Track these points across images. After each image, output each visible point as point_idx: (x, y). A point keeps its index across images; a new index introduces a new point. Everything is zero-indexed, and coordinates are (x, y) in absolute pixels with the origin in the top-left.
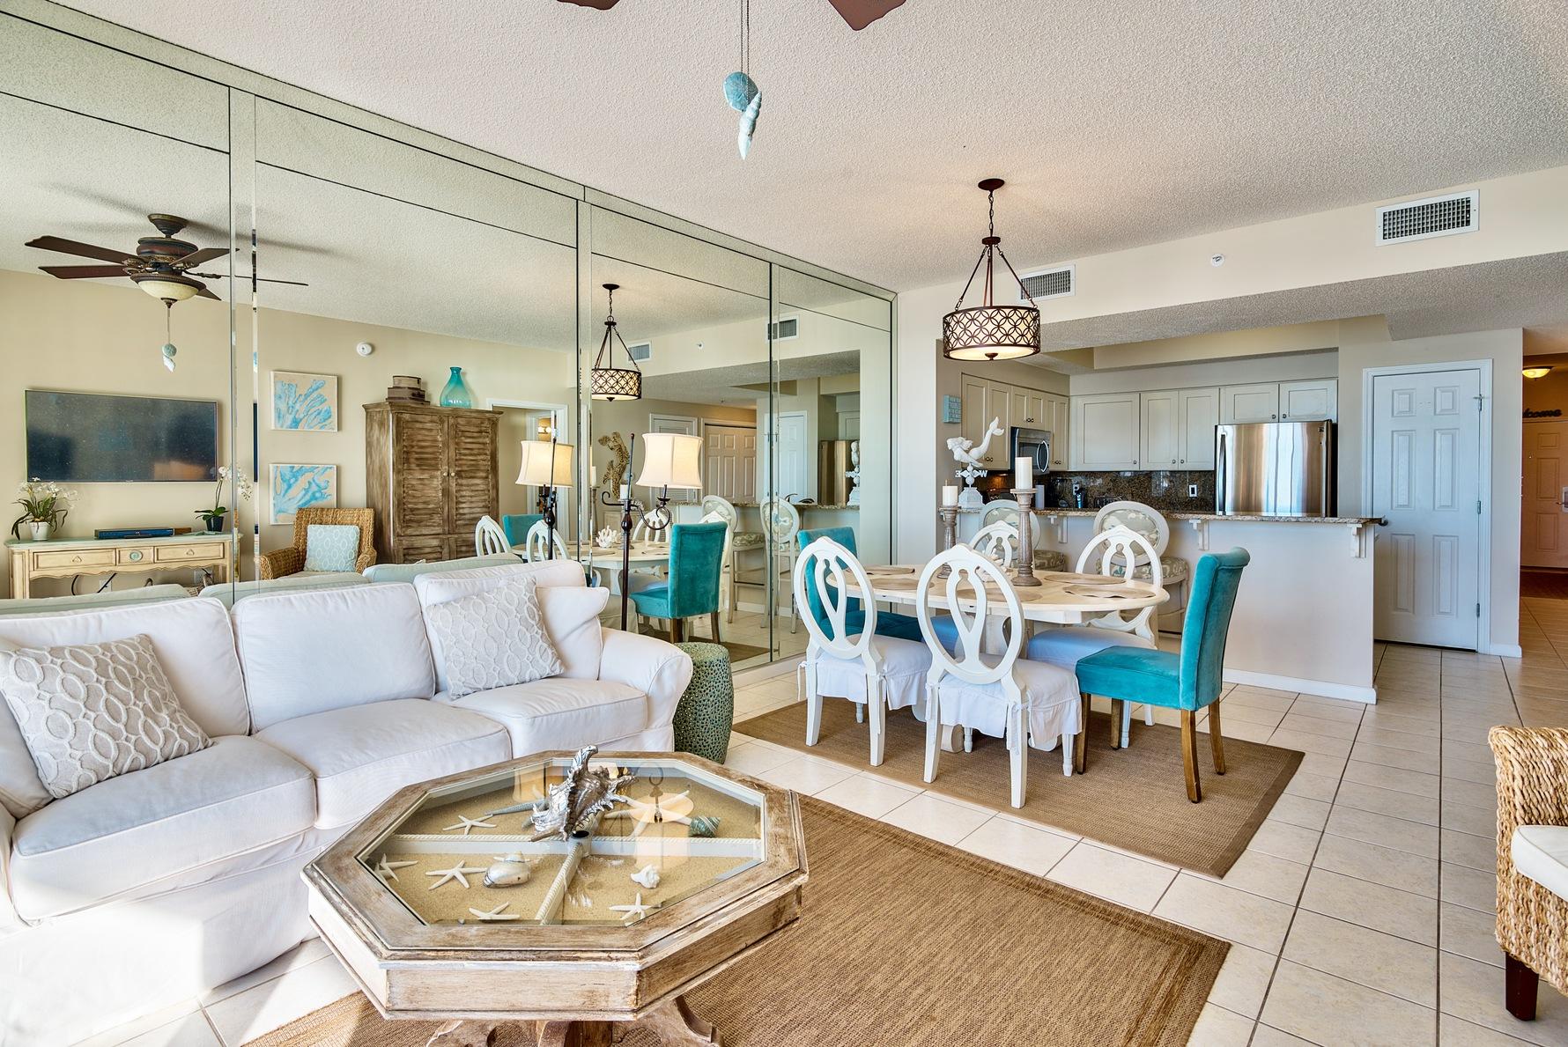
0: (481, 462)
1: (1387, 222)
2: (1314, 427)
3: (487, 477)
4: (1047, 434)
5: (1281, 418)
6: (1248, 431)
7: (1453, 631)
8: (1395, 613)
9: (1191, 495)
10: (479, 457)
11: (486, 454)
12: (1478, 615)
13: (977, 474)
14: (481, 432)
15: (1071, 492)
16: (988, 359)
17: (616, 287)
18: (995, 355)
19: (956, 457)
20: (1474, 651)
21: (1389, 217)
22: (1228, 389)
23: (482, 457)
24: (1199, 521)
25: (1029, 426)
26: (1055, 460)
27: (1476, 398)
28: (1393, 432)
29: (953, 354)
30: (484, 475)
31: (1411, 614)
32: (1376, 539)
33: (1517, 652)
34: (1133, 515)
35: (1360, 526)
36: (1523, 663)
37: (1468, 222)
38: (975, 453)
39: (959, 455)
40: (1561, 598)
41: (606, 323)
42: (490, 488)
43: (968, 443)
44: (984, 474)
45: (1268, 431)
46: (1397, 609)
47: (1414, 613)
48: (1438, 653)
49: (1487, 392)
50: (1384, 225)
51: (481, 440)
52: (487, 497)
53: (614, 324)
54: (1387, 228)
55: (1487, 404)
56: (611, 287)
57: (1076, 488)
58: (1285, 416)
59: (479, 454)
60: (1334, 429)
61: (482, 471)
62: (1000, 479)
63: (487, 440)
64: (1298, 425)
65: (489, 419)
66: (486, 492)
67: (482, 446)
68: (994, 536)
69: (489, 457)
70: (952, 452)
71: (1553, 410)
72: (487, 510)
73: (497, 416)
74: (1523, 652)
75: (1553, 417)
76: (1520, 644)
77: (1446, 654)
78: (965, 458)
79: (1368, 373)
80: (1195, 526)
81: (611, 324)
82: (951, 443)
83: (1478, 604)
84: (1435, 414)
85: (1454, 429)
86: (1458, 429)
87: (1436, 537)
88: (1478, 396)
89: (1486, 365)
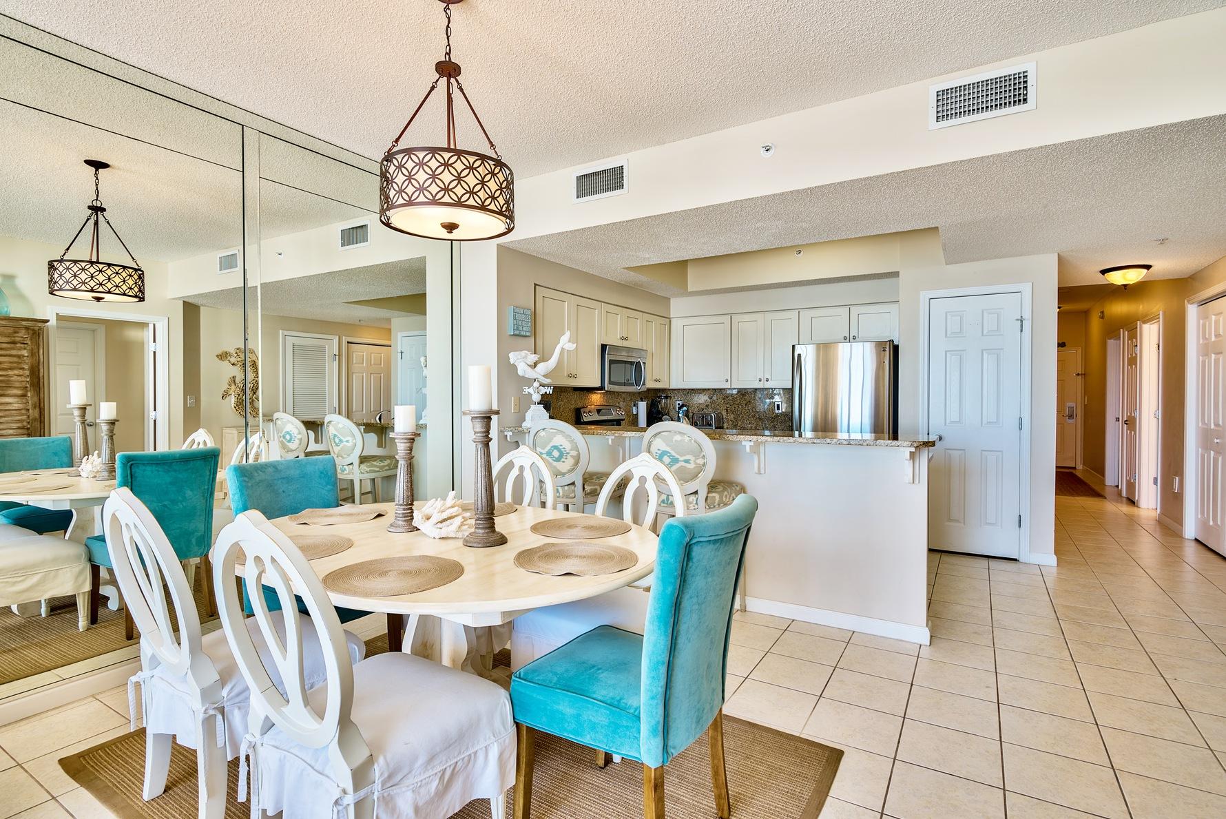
0: (15, 378)
1: (940, 103)
2: (880, 346)
3: (24, 395)
4: (643, 353)
5: (852, 339)
6: (825, 350)
7: (997, 541)
8: (947, 523)
9: (777, 411)
10: (10, 372)
11: (23, 369)
12: (1020, 526)
13: (543, 390)
14: (14, 343)
15: (674, 408)
17: (105, 166)
19: (520, 373)
20: (1016, 560)
21: (942, 96)
22: (806, 311)
23: (16, 372)
24: (752, 443)
25: (625, 344)
26: (654, 378)
27: (1018, 320)
28: (946, 352)
30: (19, 392)
31: (962, 524)
32: (929, 461)
33: (1051, 560)
34: (678, 438)
35: (913, 450)
36: (1058, 570)
37: (1025, 100)
38: (542, 368)
39: (523, 369)
41: (89, 208)
42: (30, 407)
43: (533, 358)
44: (550, 391)
45: (843, 349)
46: (950, 520)
47: (964, 524)
48: (984, 562)
49: (1027, 315)
50: (937, 106)
51: (14, 352)
52: (25, 417)
53: (103, 210)
54: (940, 109)
55: (1027, 325)
56: (98, 165)
57: (679, 404)
58: (854, 338)
59: (11, 369)
60: (896, 349)
61: (15, 388)
62: (599, 396)
63: (25, 353)
64: (868, 345)
65: (27, 328)
66: (23, 412)
67: (15, 359)
69: (27, 373)
70: (515, 367)
72: (25, 432)
73: (40, 324)
74: (1058, 559)
76: (1056, 553)
77: (993, 563)
78: (531, 374)
79: (925, 295)
80: (748, 449)
81: (97, 209)
82: (513, 357)
83: (1020, 516)
84: (983, 335)
85: (999, 349)
86: (1002, 349)
87: (984, 452)
88: (1019, 318)
89: (1026, 289)
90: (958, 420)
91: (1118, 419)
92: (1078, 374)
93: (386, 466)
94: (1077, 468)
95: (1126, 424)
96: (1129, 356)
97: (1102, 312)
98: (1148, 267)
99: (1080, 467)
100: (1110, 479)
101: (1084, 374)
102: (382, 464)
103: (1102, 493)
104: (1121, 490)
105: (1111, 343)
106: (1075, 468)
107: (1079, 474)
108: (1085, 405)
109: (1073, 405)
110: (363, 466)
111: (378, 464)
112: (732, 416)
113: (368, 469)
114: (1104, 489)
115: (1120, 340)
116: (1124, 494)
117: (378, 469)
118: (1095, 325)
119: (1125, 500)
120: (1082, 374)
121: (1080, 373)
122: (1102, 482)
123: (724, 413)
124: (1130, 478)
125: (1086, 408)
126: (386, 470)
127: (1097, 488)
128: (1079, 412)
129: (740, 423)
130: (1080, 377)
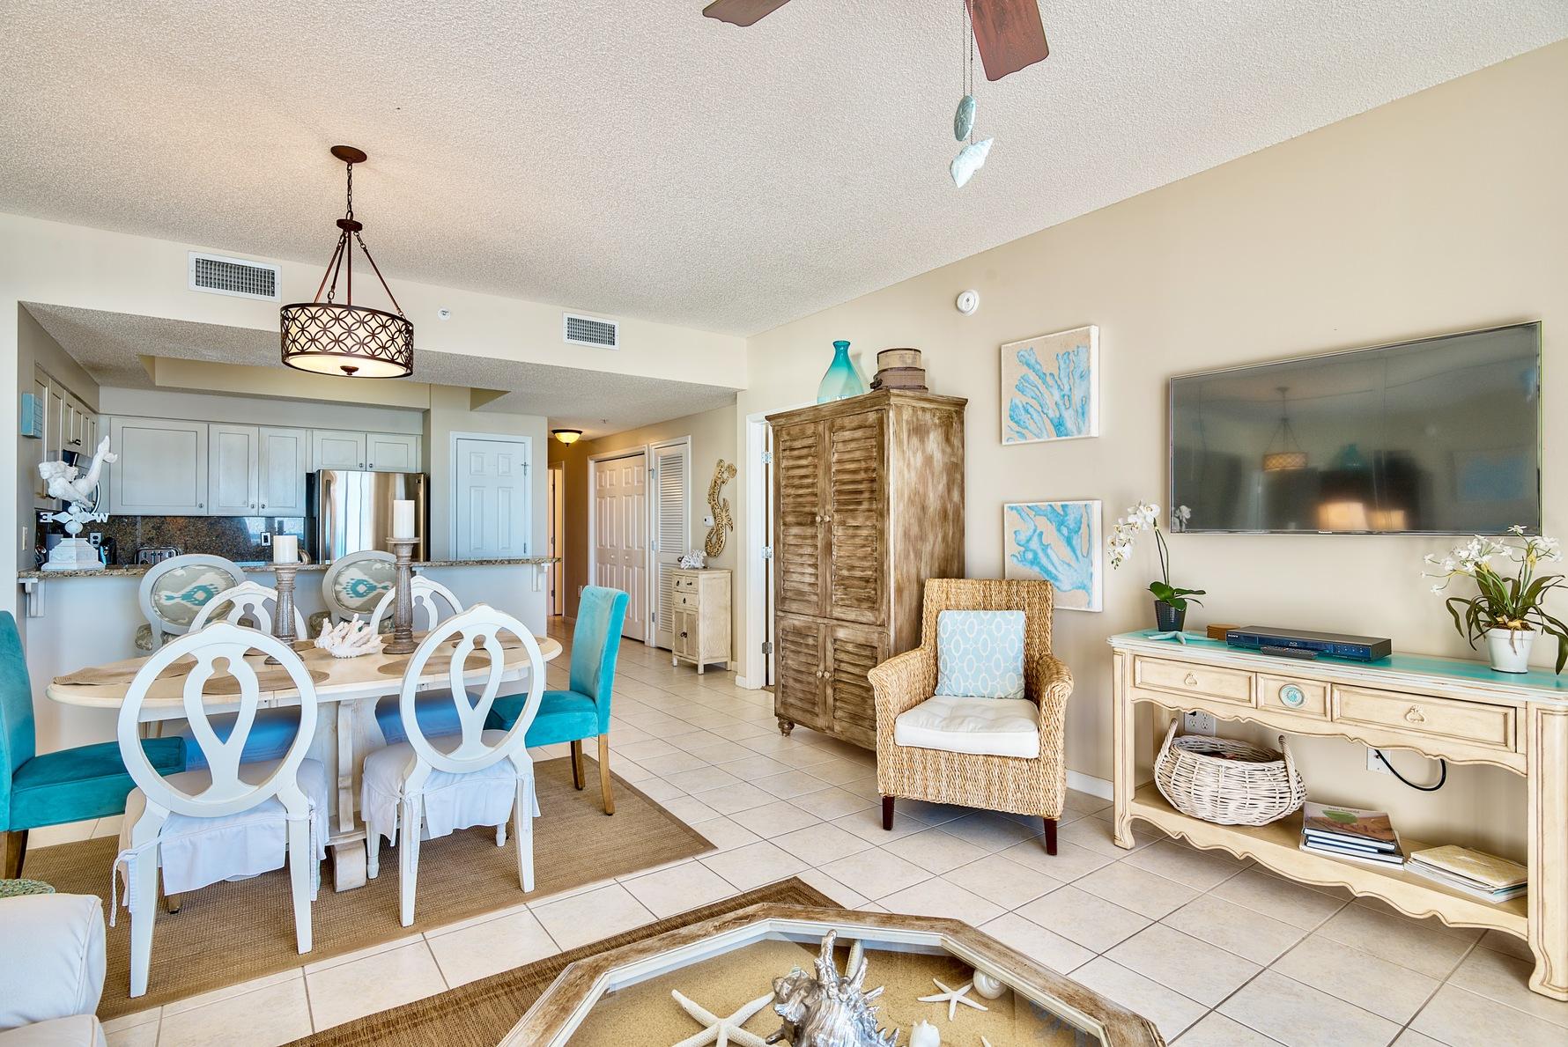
5: (368, 466)
9: (264, 544)
16: (345, 373)
18: (355, 369)
29: (293, 361)
37: (613, 343)
39: (58, 488)
68: (239, 604)
79: (453, 435)
82: (49, 469)
98: (580, 432)
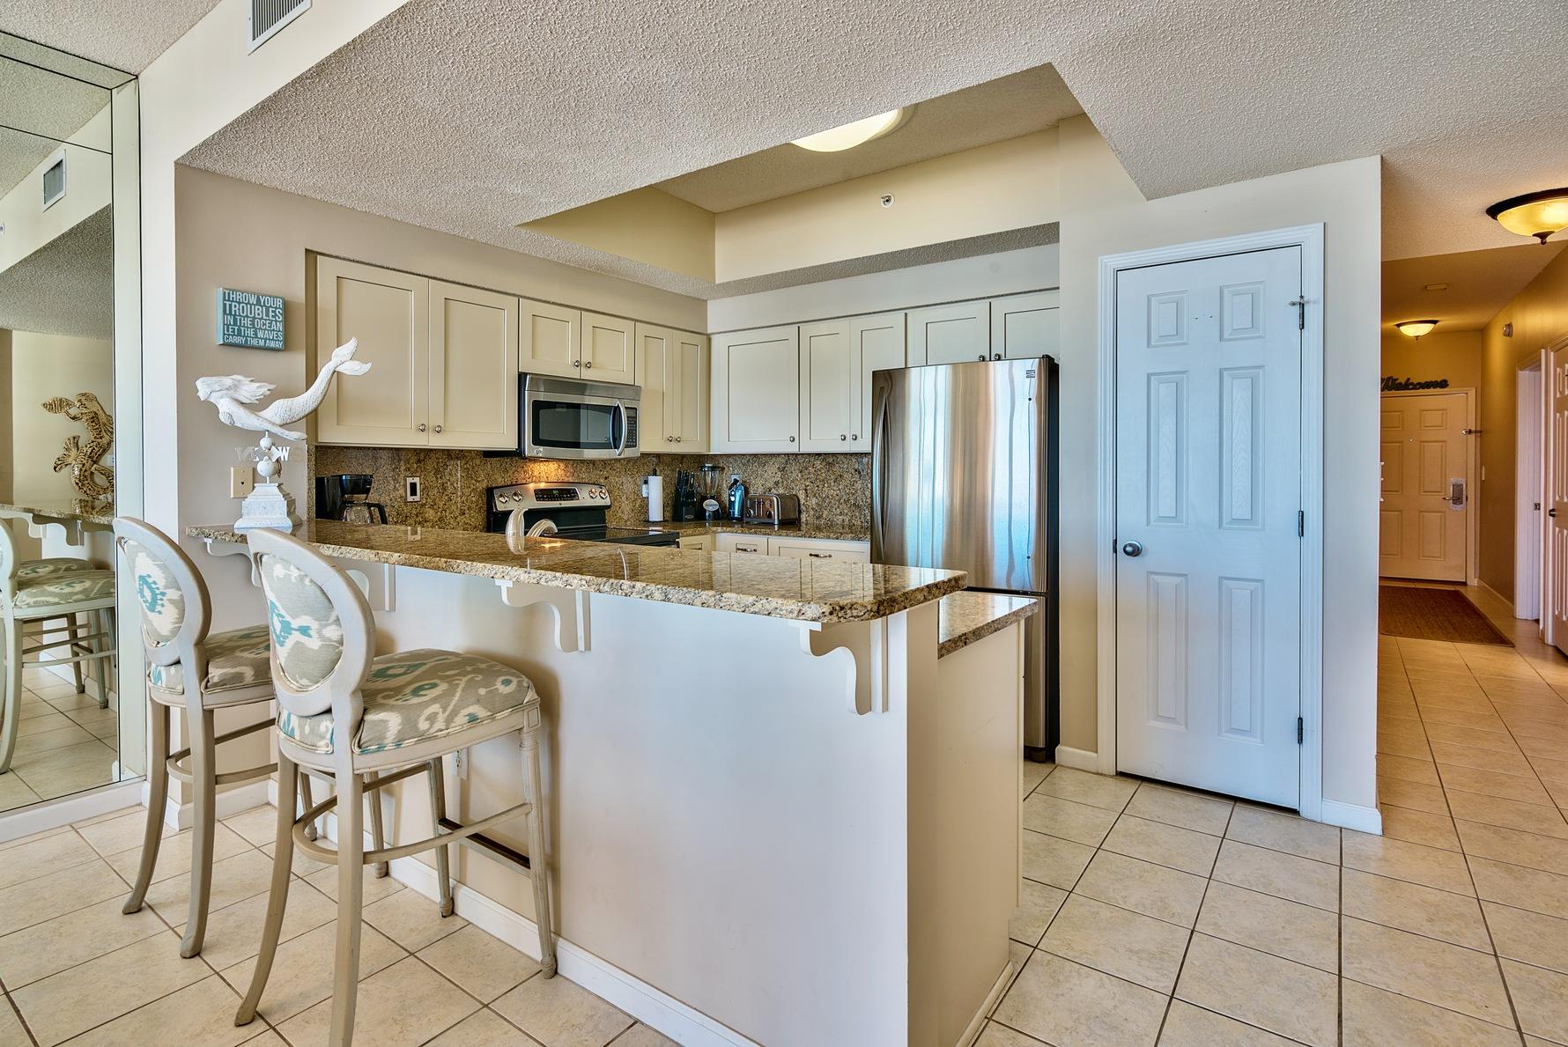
4: (628, 391)
12: (1300, 741)
19: (223, 418)
20: (1294, 812)
22: (916, 312)
26: (667, 435)
27: (1294, 304)
28: (1149, 376)
38: (280, 409)
40: (1452, 639)
43: (258, 390)
49: (1313, 293)
55: (1314, 314)
60: (1053, 372)
71: (1439, 380)
75: (1438, 389)
77: (1239, 808)
82: (204, 387)
83: (1300, 719)
84: (1221, 338)
85: (1256, 367)
86: (1260, 367)
87: (1225, 582)
88: (1298, 300)
89: (1311, 235)
90: (1174, 515)
91: (1537, 506)
92: (1470, 432)
93: (77, 593)
94: (1468, 583)
95: (1553, 516)
96: (1558, 396)
97: (1509, 326)
99: (1474, 582)
100: (1523, 609)
101: (1481, 432)
102: (68, 590)
103: (1507, 635)
104: (1543, 631)
105: (1524, 376)
106: (1464, 584)
107: (1472, 596)
108: (1482, 482)
109: (1462, 481)
110: (23, 595)
111: (57, 590)
112: (814, 501)
113: (31, 600)
114: (1512, 627)
115: (1540, 370)
116: (1549, 639)
117: (56, 600)
118: (1498, 347)
119: (1550, 651)
120: (1476, 432)
121: (1473, 429)
122: (1511, 614)
123: (802, 496)
124: (1561, 613)
125: (1484, 488)
126: (76, 601)
127: (1498, 623)
128: (1471, 492)
129: (826, 513)
130: (1473, 436)
